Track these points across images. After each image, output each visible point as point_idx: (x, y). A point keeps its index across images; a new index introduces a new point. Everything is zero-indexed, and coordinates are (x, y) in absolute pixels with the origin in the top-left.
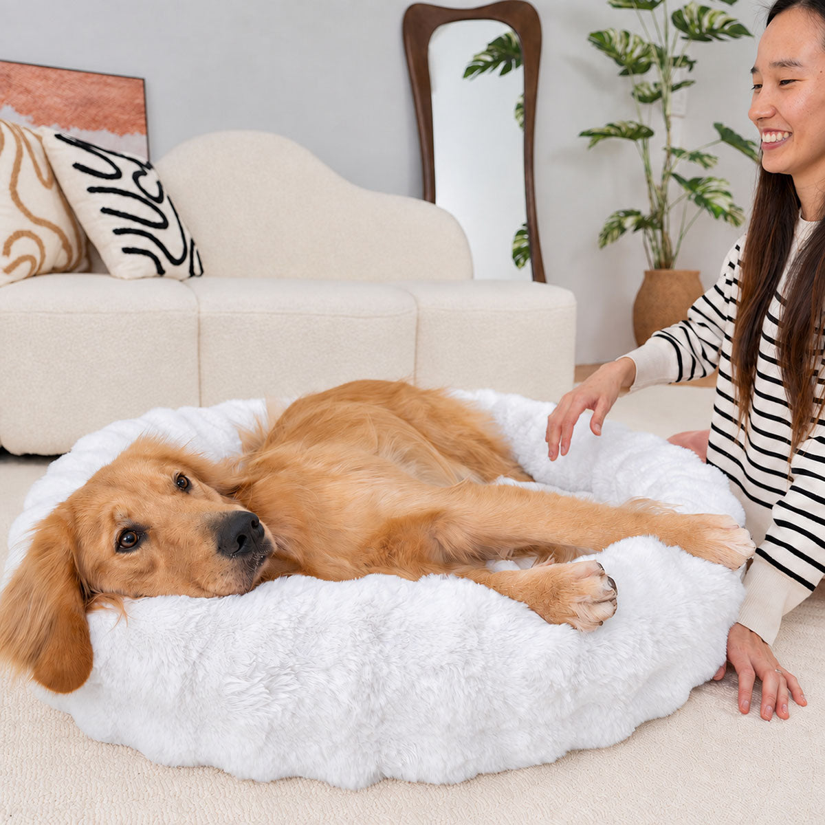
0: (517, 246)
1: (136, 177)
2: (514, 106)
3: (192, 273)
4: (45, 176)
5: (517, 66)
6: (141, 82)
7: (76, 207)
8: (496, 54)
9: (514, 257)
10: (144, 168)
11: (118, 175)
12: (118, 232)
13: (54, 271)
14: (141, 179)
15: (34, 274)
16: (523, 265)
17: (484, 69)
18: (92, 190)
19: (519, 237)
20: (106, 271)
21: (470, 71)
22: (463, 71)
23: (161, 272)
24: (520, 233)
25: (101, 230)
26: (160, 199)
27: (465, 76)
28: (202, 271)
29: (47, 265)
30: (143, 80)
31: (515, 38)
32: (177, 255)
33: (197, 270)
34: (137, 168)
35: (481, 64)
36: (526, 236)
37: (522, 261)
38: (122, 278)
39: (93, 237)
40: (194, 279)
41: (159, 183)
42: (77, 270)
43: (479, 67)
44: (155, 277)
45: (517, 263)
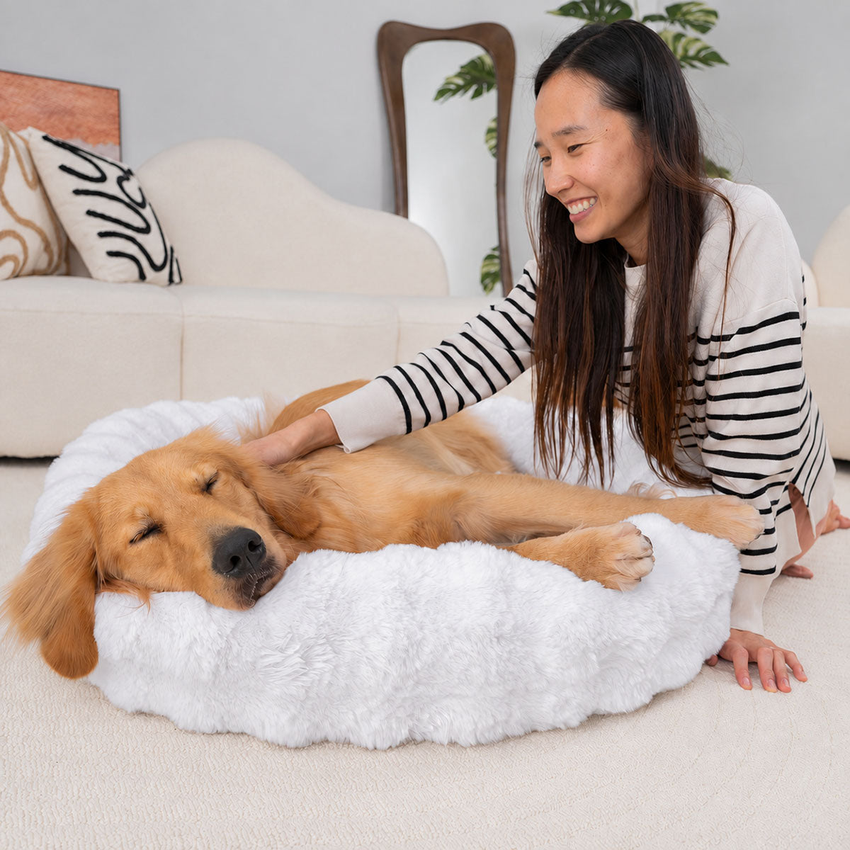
0: (486, 270)
1: (120, 181)
2: (484, 130)
3: (171, 281)
4: (30, 177)
5: (489, 89)
6: (116, 93)
7: (60, 210)
8: (468, 77)
9: (482, 281)
10: (127, 175)
11: (103, 179)
12: (103, 235)
13: (34, 273)
14: (125, 184)
15: (16, 275)
16: (492, 289)
17: (455, 92)
18: (77, 192)
19: (488, 262)
20: (88, 275)
21: (442, 93)
22: (434, 93)
23: (142, 276)
24: (489, 257)
25: (84, 233)
26: (143, 205)
27: (436, 99)
28: (181, 279)
29: (29, 267)
30: (118, 91)
31: (488, 61)
32: (159, 260)
33: (176, 278)
34: (120, 173)
35: (452, 87)
36: (496, 261)
37: (490, 286)
38: (105, 281)
39: (75, 239)
40: (173, 287)
41: (140, 189)
42: (57, 272)
43: (450, 90)
44: (136, 282)
45: (485, 288)
